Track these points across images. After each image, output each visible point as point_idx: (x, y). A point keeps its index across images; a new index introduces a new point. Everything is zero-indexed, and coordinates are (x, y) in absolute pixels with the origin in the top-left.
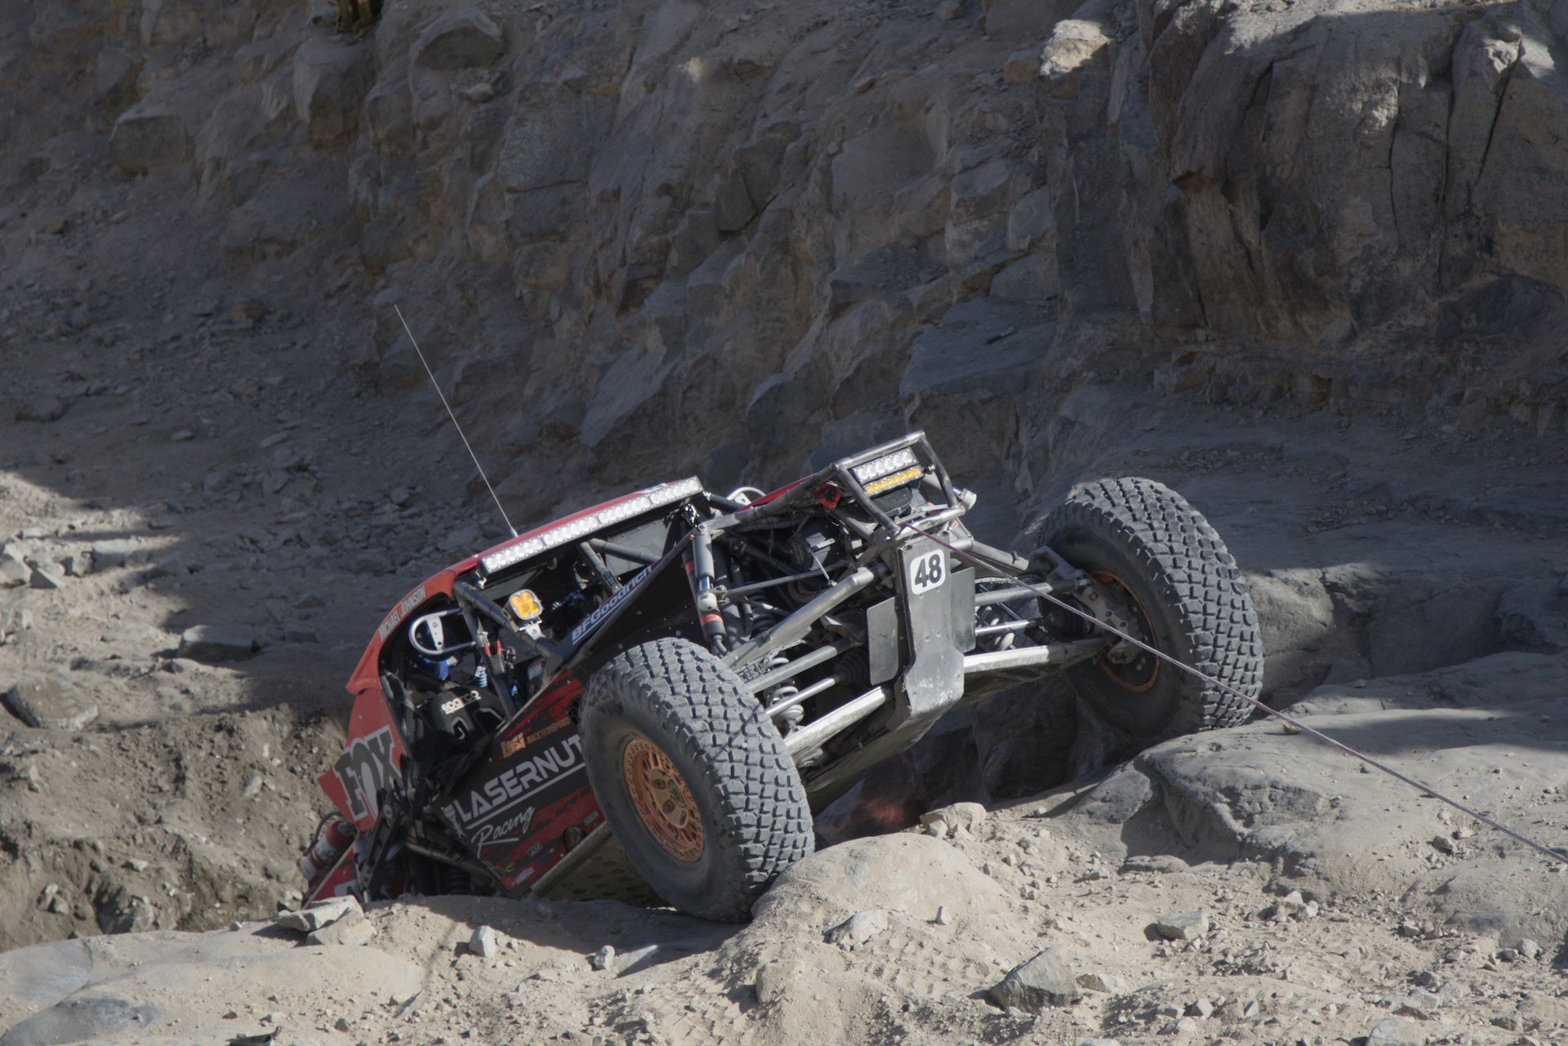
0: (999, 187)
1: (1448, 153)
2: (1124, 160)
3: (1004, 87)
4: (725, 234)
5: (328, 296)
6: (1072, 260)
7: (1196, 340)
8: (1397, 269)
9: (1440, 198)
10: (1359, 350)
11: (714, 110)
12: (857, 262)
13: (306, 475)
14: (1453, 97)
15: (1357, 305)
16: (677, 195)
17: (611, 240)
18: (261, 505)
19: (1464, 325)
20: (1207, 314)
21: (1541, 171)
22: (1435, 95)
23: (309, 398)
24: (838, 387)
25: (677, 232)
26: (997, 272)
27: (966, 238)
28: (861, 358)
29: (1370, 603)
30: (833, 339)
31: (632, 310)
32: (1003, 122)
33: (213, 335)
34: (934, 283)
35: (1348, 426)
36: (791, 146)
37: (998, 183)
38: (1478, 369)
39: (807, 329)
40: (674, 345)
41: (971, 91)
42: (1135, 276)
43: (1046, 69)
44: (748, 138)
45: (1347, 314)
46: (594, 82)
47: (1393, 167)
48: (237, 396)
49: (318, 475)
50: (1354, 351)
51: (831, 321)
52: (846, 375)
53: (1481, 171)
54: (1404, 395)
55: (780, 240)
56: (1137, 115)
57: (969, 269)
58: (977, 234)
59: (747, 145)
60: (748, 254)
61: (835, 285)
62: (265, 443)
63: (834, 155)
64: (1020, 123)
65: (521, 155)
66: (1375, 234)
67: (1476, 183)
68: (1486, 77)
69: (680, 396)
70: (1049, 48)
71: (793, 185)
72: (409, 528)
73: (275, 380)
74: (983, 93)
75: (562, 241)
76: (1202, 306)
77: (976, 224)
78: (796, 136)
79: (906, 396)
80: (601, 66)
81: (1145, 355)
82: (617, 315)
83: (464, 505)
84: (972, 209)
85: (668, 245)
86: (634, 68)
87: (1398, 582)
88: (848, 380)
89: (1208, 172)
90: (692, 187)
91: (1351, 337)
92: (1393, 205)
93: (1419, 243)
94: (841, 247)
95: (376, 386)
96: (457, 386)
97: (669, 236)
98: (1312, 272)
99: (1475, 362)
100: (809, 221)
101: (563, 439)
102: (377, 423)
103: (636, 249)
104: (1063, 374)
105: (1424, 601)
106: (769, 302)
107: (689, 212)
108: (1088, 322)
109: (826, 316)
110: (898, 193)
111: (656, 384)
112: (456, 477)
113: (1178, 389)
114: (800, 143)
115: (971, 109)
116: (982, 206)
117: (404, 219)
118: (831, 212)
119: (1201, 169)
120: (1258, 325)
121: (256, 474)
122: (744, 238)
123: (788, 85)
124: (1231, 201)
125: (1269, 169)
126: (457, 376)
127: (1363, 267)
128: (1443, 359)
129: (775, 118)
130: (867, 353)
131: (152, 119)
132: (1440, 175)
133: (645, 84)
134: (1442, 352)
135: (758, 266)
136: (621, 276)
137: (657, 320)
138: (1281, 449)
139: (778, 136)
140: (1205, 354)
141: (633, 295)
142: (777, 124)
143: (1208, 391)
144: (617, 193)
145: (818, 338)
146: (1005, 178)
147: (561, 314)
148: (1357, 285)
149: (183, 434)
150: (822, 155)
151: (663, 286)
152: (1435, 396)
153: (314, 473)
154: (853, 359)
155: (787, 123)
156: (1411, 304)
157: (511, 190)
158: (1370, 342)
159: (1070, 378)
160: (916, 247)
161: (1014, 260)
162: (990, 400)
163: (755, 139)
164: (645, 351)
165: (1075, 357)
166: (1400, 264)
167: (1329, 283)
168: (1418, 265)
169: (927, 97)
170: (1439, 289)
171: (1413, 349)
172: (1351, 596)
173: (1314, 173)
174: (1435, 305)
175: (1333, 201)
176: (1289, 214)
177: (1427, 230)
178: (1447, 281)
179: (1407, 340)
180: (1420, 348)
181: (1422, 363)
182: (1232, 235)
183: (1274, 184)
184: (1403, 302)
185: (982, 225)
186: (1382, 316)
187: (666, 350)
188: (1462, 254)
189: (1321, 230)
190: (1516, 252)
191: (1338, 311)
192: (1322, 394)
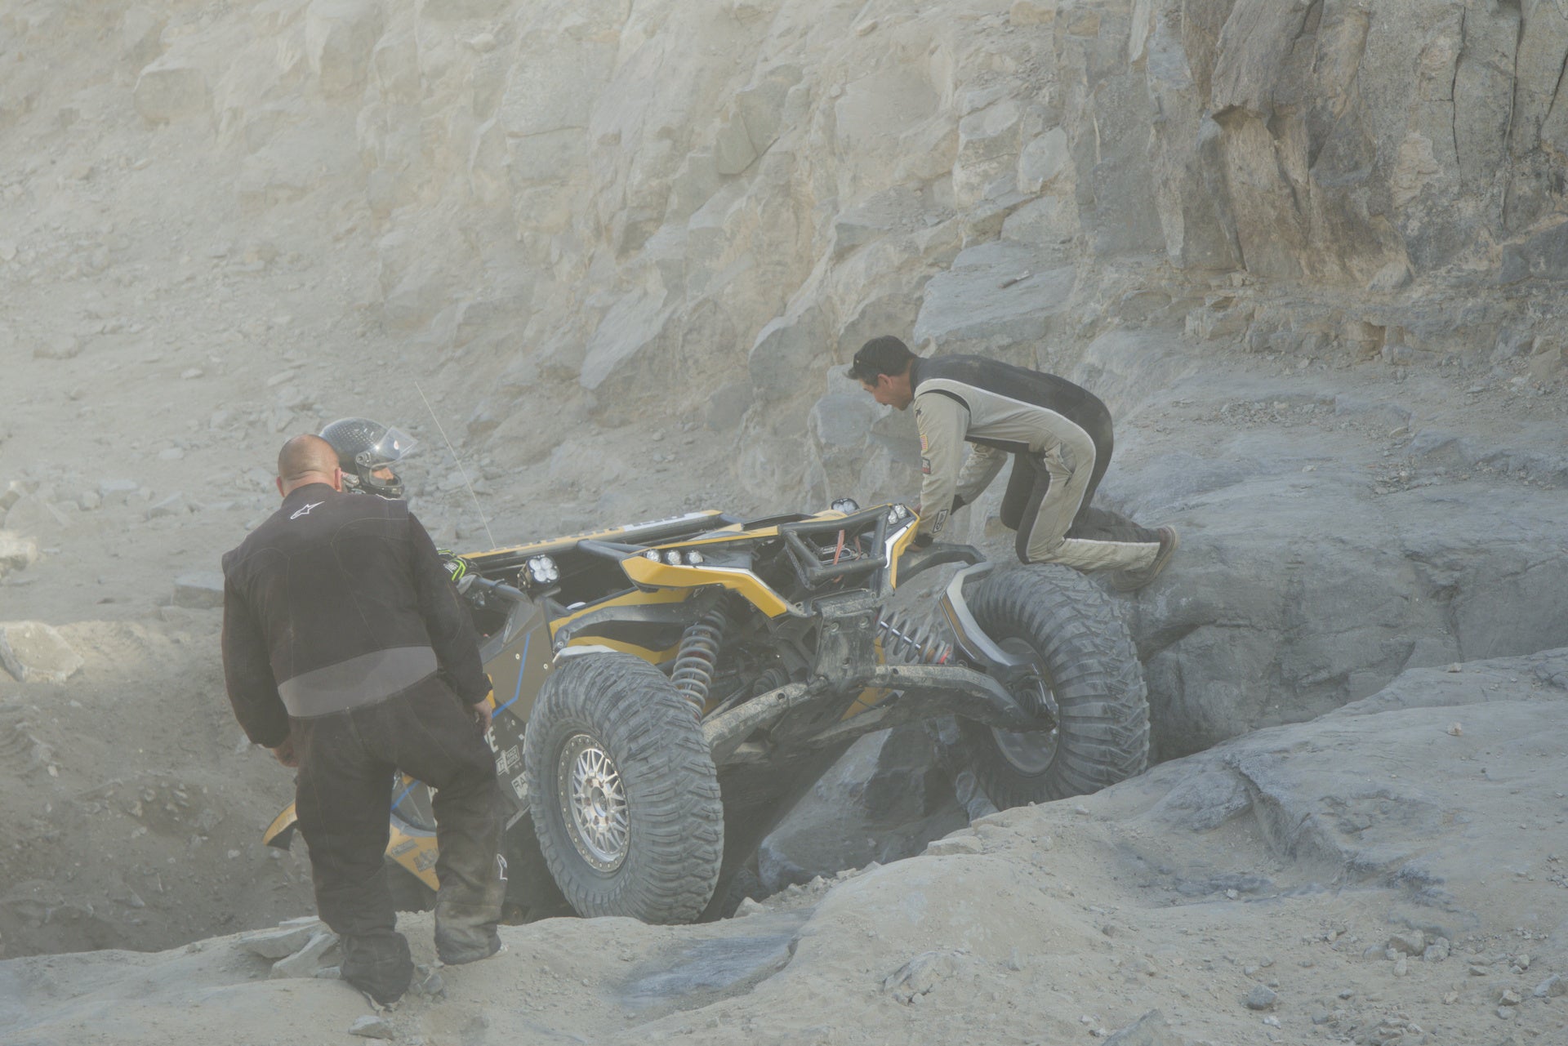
0: (1009, 128)
1: (1515, 85)
2: (1152, 97)
3: (1012, 28)
4: (725, 178)
5: (337, 239)
6: (1093, 201)
7: (1232, 285)
8: (1459, 209)
9: (1507, 132)
10: (1415, 296)
11: (715, 55)
12: (861, 205)
13: (310, 413)
14: (1522, 24)
15: (1414, 249)
16: (676, 138)
17: (612, 183)
18: (266, 443)
19: (1532, 270)
20: (1245, 257)
22: (1502, 23)
23: (315, 338)
24: (842, 331)
25: (677, 175)
26: (1009, 214)
27: (975, 180)
28: (866, 302)
29: (1457, 574)
30: (838, 282)
31: (633, 253)
32: (1010, 64)
33: (226, 276)
34: (941, 226)
35: (1405, 378)
36: (792, 90)
37: (1009, 124)
38: (1549, 316)
39: (808, 274)
40: (676, 288)
41: (978, 33)
42: (1164, 218)
44: (748, 82)
45: (1403, 257)
46: (595, 30)
47: (1455, 100)
48: (246, 336)
49: (321, 414)
50: (1409, 297)
51: (834, 265)
52: (851, 320)
53: (1552, 104)
54: (1465, 344)
55: (782, 183)
56: (1165, 50)
57: (979, 212)
58: (986, 176)
59: (748, 89)
60: (749, 198)
61: (840, 227)
62: (272, 381)
63: (837, 97)
64: (1029, 65)
65: (522, 101)
66: (1435, 172)
67: (1547, 117)
69: (681, 338)
71: (795, 128)
72: (410, 467)
73: (283, 319)
74: (988, 35)
75: (562, 185)
76: (1240, 248)
77: (985, 166)
78: (798, 79)
79: (921, 341)
80: (601, 14)
81: (1174, 300)
82: (617, 258)
83: (465, 445)
84: (981, 151)
85: (669, 189)
86: (634, 16)
87: (1488, 551)
88: (853, 324)
89: (1253, 105)
90: (693, 131)
91: (1407, 282)
92: (1455, 141)
93: (1483, 182)
94: (844, 190)
95: (381, 327)
96: (459, 326)
97: (669, 180)
98: (1365, 212)
99: (1546, 309)
100: (811, 163)
101: (563, 381)
102: (380, 362)
103: (636, 192)
104: (1087, 320)
105: (1517, 573)
106: (770, 245)
107: (689, 155)
108: (1112, 265)
109: (831, 259)
110: (902, 136)
111: (657, 327)
112: (457, 417)
113: (1214, 336)
114: (802, 86)
115: (978, 50)
116: (991, 148)
117: (409, 165)
118: (834, 154)
119: (1245, 102)
120: (1301, 269)
121: (261, 412)
122: (744, 181)
123: (790, 29)
124: (1277, 136)
125: (1319, 102)
126: (459, 317)
127: (1421, 207)
128: (1510, 306)
129: (775, 62)
130: (873, 297)
131: (173, 72)
132: (1507, 108)
133: (645, 31)
134: (1508, 299)
135: (759, 210)
136: (623, 217)
137: (657, 263)
138: (1332, 401)
139: (779, 79)
140: (1242, 299)
141: (633, 238)
142: (777, 68)
143: (1247, 338)
144: (617, 137)
145: (822, 281)
146: (1014, 120)
147: (561, 256)
148: (1414, 226)
149: (192, 372)
150: (824, 98)
151: (663, 228)
152: (1501, 346)
153: (318, 411)
154: (859, 302)
155: (788, 67)
156: (1472, 247)
157: (513, 135)
158: (1428, 287)
159: (1093, 324)
160: (921, 190)
161: (1026, 202)
162: (1009, 347)
163: (755, 83)
164: (646, 293)
165: (1099, 302)
166: (1462, 204)
167: (1384, 224)
168: (1482, 205)
169: (931, 40)
170: (1504, 231)
171: (1475, 295)
172: (1435, 566)
173: (1369, 107)
174: (1500, 248)
175: (1390, 137)
176: (1341, 151)
177: (1492, 167)
178: (1512, 223)
179: (1468, 286)
180: (1483, 294)
181: (1485, 310)
182: (1277, 173)
183: (1325, 118)
184: (1464, 245)
185: (991, 167)
186: (1441, 260)
187: (666, 292)
188: (1529, 193)
189: (1377, 167)
191: (1392, 254)
192: (1373, 342)
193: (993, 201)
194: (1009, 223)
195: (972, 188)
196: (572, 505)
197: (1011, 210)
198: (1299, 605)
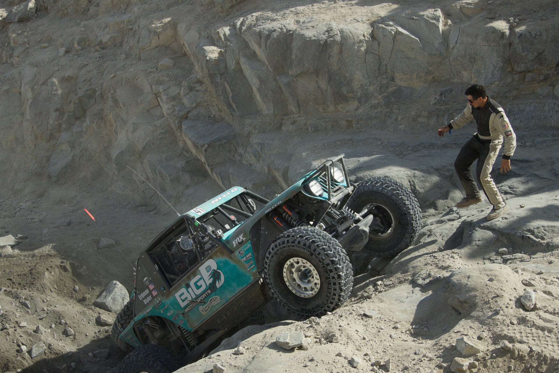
1: (379, 57)
2: (256, 75)
3: (160, 71)
4: (77, 119)
7: (294, 117)
9: (379, 69)
10: (360, 111)
14: (379, 43)
15: (359, 100)
16: (60, 111)
17: (41, 125)
19: (391, 101)
20: (301, 110)
21: (408, 58)
22: (374, 43)
24: (141, 149)
25: (64, 120)
27: (170, 107)
28: (146, 141)
30: (135, 137)
31: (51, 141)
32: (167, 78)
34: (162, 119)
36: (97, 94)
37: (177, 92)
38: (401, 111)
40: (73, 147)
41: (150, 73)
43: (208, 58)
44: (76, 94)
45: (356, 102)
47: (366, 62)
52: (142, 146)
53: (389, 60)
54: (377, 121)
55: (101, 117)
57: (180, 113)
58: (173, 105)
59: (79, 96)
60: (90, 122)
61: (132, 124)
64: (173, 78)
66: (363, 81)
67: (388, 64)
68: (389, 36)
69: (78, 159)
70: (206, 53)
71: (100, 103)
74: (154, 73)
77: (173, 103)
78: (95, 91)
80: (13, 85)
81: (272, 124)
82: (46, 143)
84: (171, 99)
85: (61, 123)
86: (23, 84)
88: (144, 147)
89: (312, 70)
90: (64, 108)
91: (357, 109)
92: (367, 72)
93: (375, 81)
97: (60, 121)
98: (346, 93)
100: (111, 110)
103: (51, 126)
104: (246, 133)
107: (66, 115)
108: (246, 119)
110: (139, 100)
111: (70, 158)
113: (297, 130)
114: (99, 92)
115: (153, 77)
116: (173, 99)
120: (319, 110)
122: (83, 119)
123: (84, 80)
124: (317, 77)
125: (330, 67)
127: (360, 90)
128: (387, 110)
129: (85, 88)
130: (148, 139)
132: (378, 63)
134: (387, 108)
135: (94, 124)
136: (47, 133)
137: (66, 142)
138: (352, 139)
139: (89, 92)
140: (300, 120)
141: (52, 137)
142: (86, 90)
144: (41, 113)
145: (128, 138)
146: (178, 91)
148: (359, 94)
150: (109, 94)
151: (62, 133)
152: (389, 120)
154: (144, 141)
155: (91, 89)
156: (373, 98)
158: (363, 109)
159: (249, 133)
160: (148, 112)
161: (192, 110)
163: (81, 94)
164: (62, 150)
165: (247, 128)
166: (370, 88)
167: (350, 95)
168: (375, 87)
169: (136, 76)
170: (381, 93)
171: (377, 109)
172: (444, 171)
173: (345, 67)
174: (381, 97)
175: (351, 73)
176: (337, 78)
177: (377, 77)
178: (382, 90)
179: (375, 107)
180: (379, 109)
181: (381, 112)
182: (317, 87)
183: (332, 71)
184: (371, 97)
186: (366, 102)
187: (70, 149)
188: (386, 83)
189: (348, 81)
190: (401, 80)
191: (352, 102)
192: (350, 124)
193: (182, 111)
194: (189, 115)
195: (169, 109)
196: (66, 205)
197: (189, 112)
198: (415, 187)
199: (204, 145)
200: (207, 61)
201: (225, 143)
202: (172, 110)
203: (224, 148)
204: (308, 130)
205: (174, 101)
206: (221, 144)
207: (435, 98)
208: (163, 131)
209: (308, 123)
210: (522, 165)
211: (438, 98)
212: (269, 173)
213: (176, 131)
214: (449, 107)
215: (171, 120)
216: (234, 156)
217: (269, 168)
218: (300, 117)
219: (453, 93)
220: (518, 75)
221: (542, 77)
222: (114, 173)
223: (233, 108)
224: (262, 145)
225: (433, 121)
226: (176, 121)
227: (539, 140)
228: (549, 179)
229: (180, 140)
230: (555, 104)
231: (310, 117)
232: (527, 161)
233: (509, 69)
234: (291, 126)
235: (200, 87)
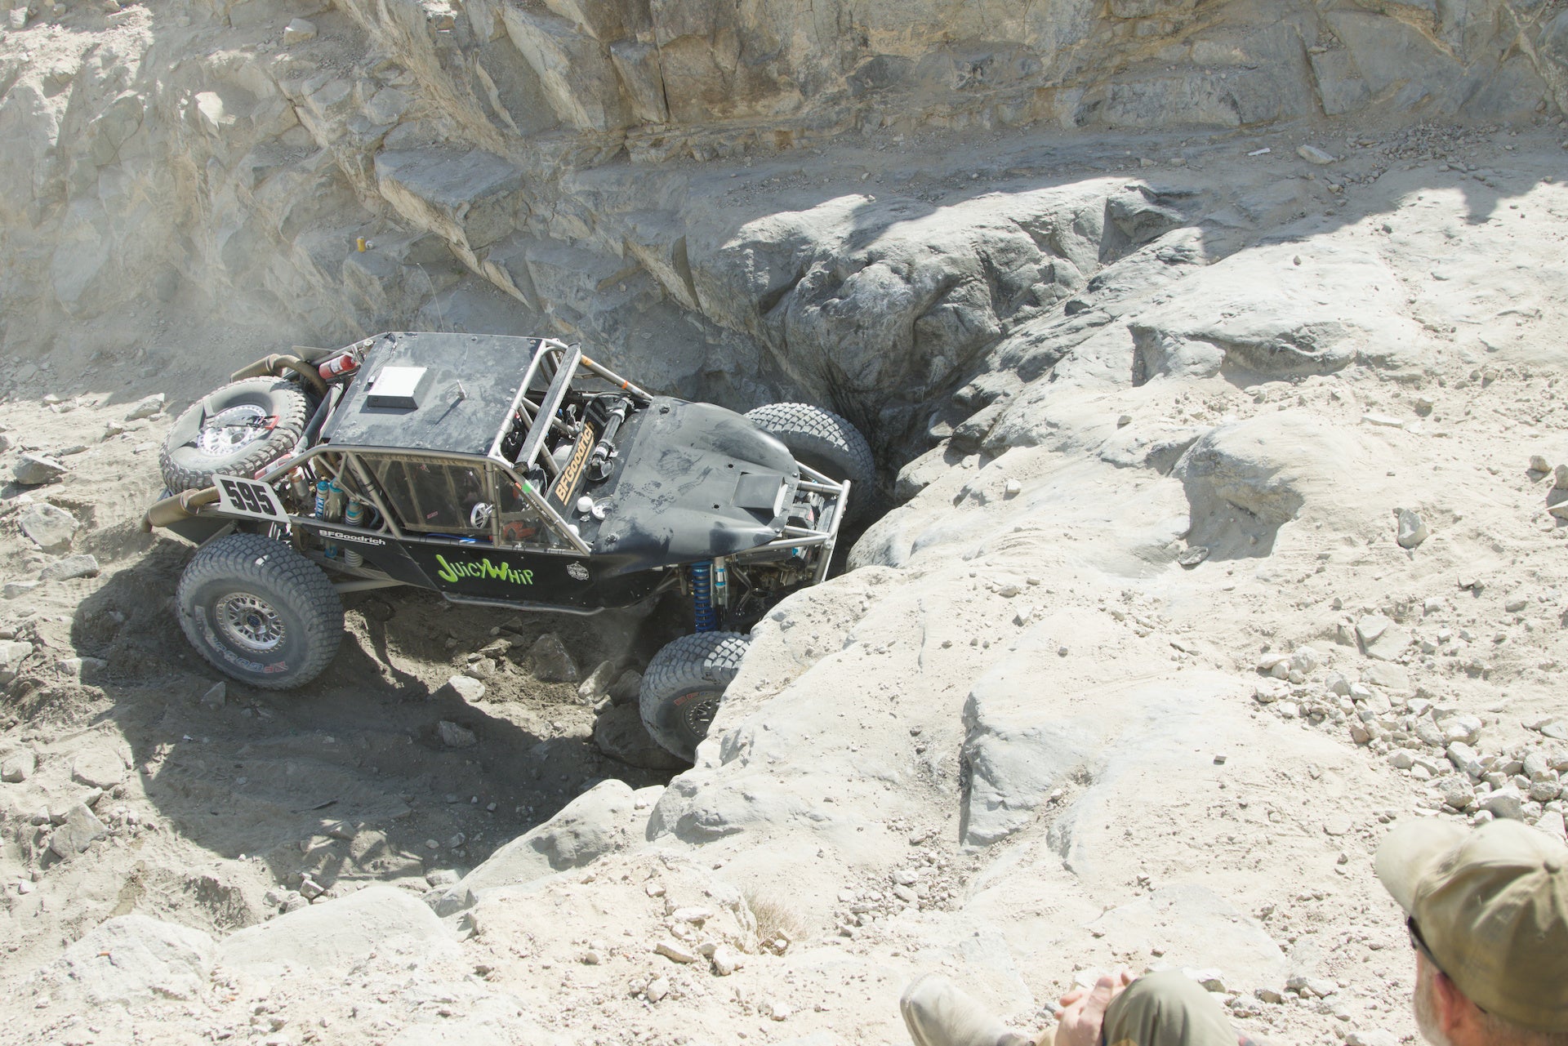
0: (348, 94)
3: (287, 47)
4: (100, 168)
7: (654, 132)
8: (821, 64)
9: (838, 22)
10: (805, 111)
15: (803, 88)
16: (59, 154)
19: (866, 86)
24: (280, 225)
25: (70, 173)
26: (386, 137)
27: (335, 126)
28: (290, 206)
30: (262, 199)
31: (44, 223)
34: (320, 155)
37: (345, 93)
38: (889, 106)
40: (105, 233)
43: (430, 15)
45: (796, 93)
50: (801, 113)
51: (253, 191)
52: (284, 218)
55: (162, 159)
57: (366, 140)
58: (340, 122)
61: (252, 169)
66: (809, 48)
67: (854, 10)
69: (121, 259)
70: (425, 4)
77: (340, 117)
81: (604, 149)
84: (335, 110)
85: (66, 181)
88: (288, 219)
89: (703, 31)
90: (68, 147)
91: (798, 107)
92: (816, 30)
93: (831, 48)
97: (62, 177)
98: (776, 75)
103: (41, 189)
105: (1075, 219)
106: (162, 195)
108: (541, 141)
109: (250, 188)
111: (101, 257)
115: (279, 62)
116: (340, 107)
119: (695, 32)
120: (714, 113)
122: (112, 167)
124: (714, 45)
125: (741, 24)
127: (804, 67)
128: (859, 106)
130: (293, 201)
134: (859, 102)
136: (35, 204)
140: (671, 137)
141: (44, 213)
145: (245, 203)
146: (349, 89)
148: (802, 76)
152: (867, 125)
154: (284, 207)
156: (830, 82)
158: (811, 106)
159: (554, 172)
160: (276, 141)
161: (392, 129)
164: (79, 241)
165: (547, 161)
166: (822, 61)
167: (785, 78)
168: (831, 60)
170: (843, 71)
171: (839, 104)
172: (1036, 226)
173: (773, 20)
174: (843, 79)
175: (786, 34)
176: (756, 46)
177: (834, 39)
178: (846, 66)
179: (835, 100)
180: (844, 103)
181: (849, 109)
182: (712, 65)
183: (745, 31)
184: (825, 81)
185: (343, 117)
186: (816, 91)
187: (100, 237)
188: (851, 50)
189: (780, 51)
190: (881, 43)
191: (787, 94)
192: (784, 141)
193: (366, 132)
194: (386, 142)
195: (334, 131)
197: (386, 134)
198: (990, 263)
199: (460, 206)
200: (429, 20)
201: (504, 197)
202: (339, 133)
203: (503, 209)
204: (692, 156)
205: (341, 113)
206: (498, 200)
207: (962, 78)
208: (324, 179)
209: (690, 143)
210: (1179, 202)
211: (967, 76)
212: (625, 255)
213: (354, 178)
214: (991, 93)
215: (341, 156)
216: (525, 224)
217: (625, 242)
218: (669, 131)
219: (995, 64)
220: (1122, 25)
221: (1169, 28)
222: (220, 282)
223: (502, 121)
224: (596, 195)
225: (961, 124)
226: (359, 157)
227: (1191, 150)
228: (1242, 229)
229: (365, 196)
230: (1203, 79)
231: (693, 130)
232: (1188, 195)
233: (1104, 14)
234: (653, 151)
235: (400, 78)
